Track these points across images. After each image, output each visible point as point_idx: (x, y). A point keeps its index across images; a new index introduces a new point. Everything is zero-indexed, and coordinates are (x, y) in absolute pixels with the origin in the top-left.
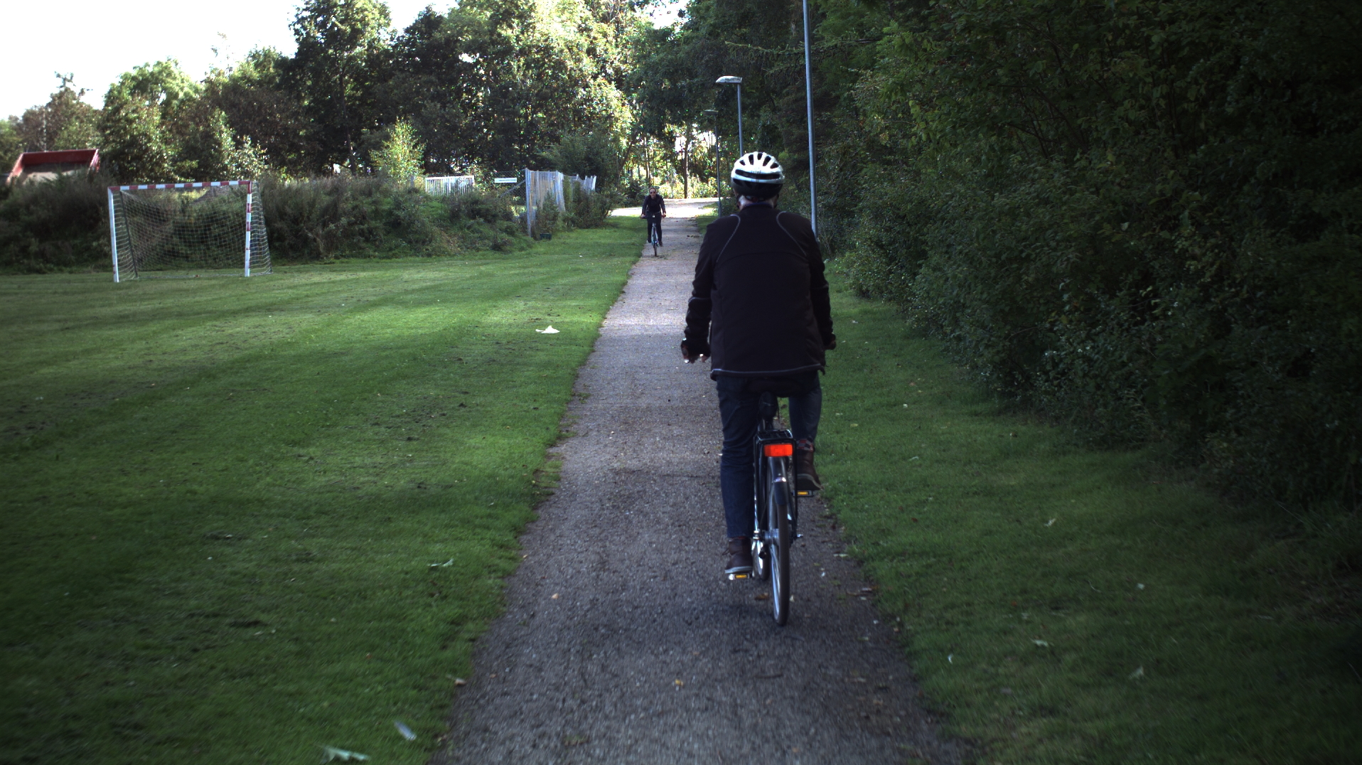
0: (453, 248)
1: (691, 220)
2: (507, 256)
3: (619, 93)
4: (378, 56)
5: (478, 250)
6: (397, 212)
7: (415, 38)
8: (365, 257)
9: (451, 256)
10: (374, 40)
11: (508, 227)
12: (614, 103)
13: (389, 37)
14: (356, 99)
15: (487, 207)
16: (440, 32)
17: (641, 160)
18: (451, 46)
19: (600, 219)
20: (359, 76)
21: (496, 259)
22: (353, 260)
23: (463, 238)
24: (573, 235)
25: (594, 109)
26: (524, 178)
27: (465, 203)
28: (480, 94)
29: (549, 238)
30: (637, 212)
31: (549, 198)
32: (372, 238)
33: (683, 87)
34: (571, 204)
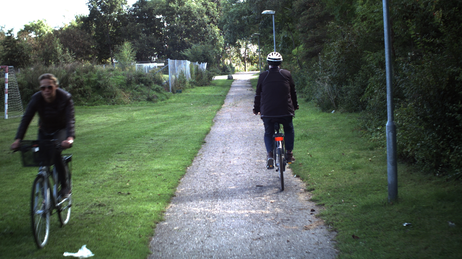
0: (127, 100)
1: (248, 81)
2: (154, 104)
3: (219, 30)
4: (122, 16)
5: (139, 101)
6: (99, 82)
7: (137, 8)
9: (125, 104)
10: (120, 9)
11: (157, 88)
15: (146, 78)
16: (147, 6)
17: (228, 57)
19: (209, 82)
21: (148, 106)
23: (132, 94)
24: (193, 90)
25: (208, 36)
26: (168, 63)
27: (135, 76)
29: (181, 92)
31: (182, 73)
32: (85, 95)
34: (194, 75)
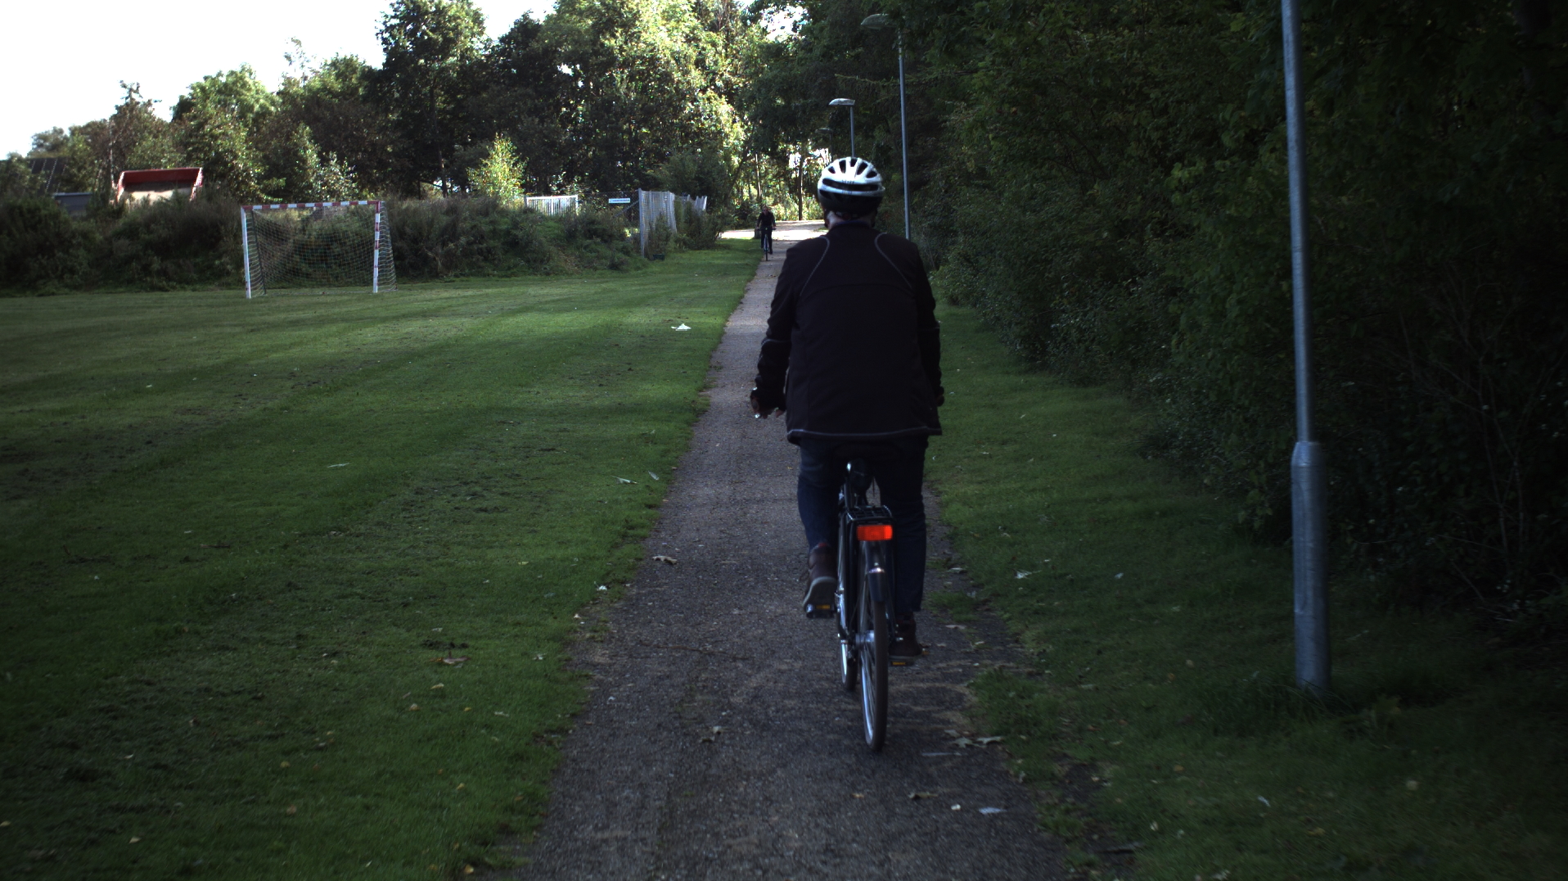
0: (571, 267)
2: (624, 275)
3: (729, 107)
4: (471, 66)
5: (596, 269)
6: (514, 232)
7: (511, 49)
8: (484, 276)
9: (569, 275)
10: (467, 49)
11: (623, 248)
12: (724, 118)
13: (482, 46)
14: (448, 112)
15: (604, 227)
16: (537, 41)
17: (752, 179)
18: (550, 57)
19: (711, 241)
20: (451, 89)
21: (615, 277)
22: (471, 278)
23: (580, 257)
24: (686, 256)
25: (703, 124)
26: (637, 198)
28: (580, 108)
29: (662, 258)
30: (748, 235)
31: (662, 217)
32: (490, 257)
33: (796, 107)
34: (682, 225)
